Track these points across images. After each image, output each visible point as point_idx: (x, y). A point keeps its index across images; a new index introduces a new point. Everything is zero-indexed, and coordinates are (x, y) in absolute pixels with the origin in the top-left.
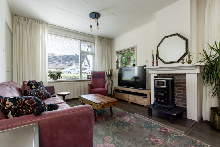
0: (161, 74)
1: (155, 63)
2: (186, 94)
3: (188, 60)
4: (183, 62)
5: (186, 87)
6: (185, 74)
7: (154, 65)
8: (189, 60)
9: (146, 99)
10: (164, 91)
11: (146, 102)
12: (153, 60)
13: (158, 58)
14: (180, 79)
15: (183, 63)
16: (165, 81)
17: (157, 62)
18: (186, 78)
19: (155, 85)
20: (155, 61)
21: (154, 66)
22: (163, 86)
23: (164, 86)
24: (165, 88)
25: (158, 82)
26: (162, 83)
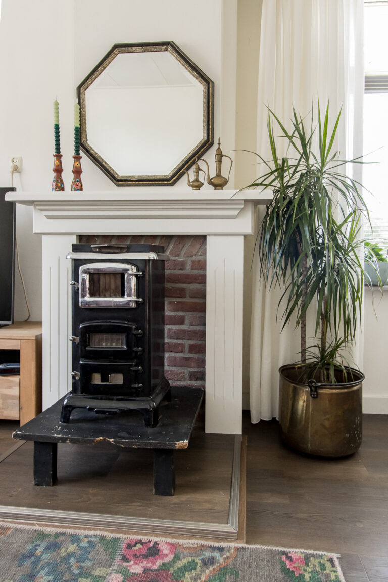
0: (98, 236)
1: (68, 177)
2: (204, 325)
3: (213, 174)
4: (197, 180)
5: (203, 295)
6: (203, 238)
7: (62, 182)
8: (219, 176)
9: (15, 379)
10: (125, 324)
11: (12, 397)
12: (58, 155)
13: (82, 153)
14: (180, 259)
15: (197, 185)
16: (133, 270)
17: (78, 172)
18: (204, 254)
19: (75, 294)
20: (68, 164)
21: (63, 189)
22: (123, 295)
23: (126, 298)
24: (133, 305)
25: (95, 276)
26: (114, 283)
